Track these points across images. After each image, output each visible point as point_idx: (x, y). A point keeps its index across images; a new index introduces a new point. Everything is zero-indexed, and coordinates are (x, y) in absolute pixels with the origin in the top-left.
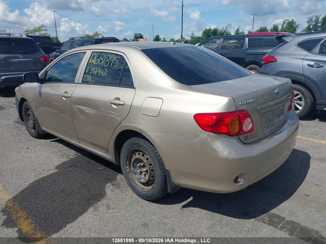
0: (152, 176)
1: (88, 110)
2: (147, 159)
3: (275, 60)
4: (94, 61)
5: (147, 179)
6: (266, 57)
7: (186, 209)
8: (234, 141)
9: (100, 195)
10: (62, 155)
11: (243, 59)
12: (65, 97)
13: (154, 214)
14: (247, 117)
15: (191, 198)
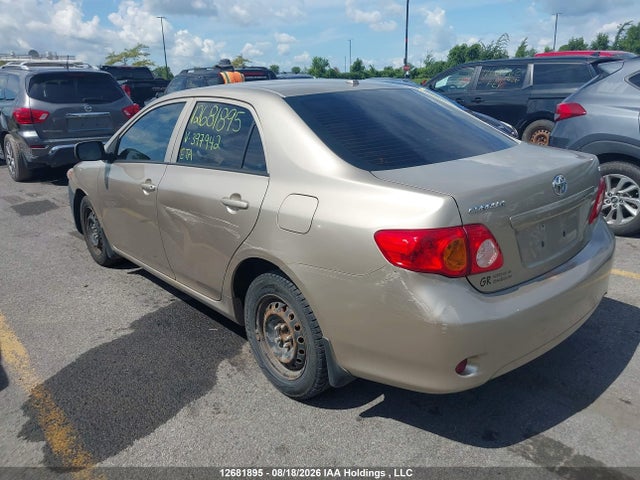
0: (302, 352)
1: (185, 216)
2: (292, 317)
3: (581, 112)
4: (198, 121)
5: (292, 356)
6: (563, 106)
7: (367, 420)
8: (457, 289)
9: (205, 383)
10: (146, 301)
11: (522, 109)
12: (148, 190)
13: (303, 427)
14: (485, 239)
15: (381, 398)
